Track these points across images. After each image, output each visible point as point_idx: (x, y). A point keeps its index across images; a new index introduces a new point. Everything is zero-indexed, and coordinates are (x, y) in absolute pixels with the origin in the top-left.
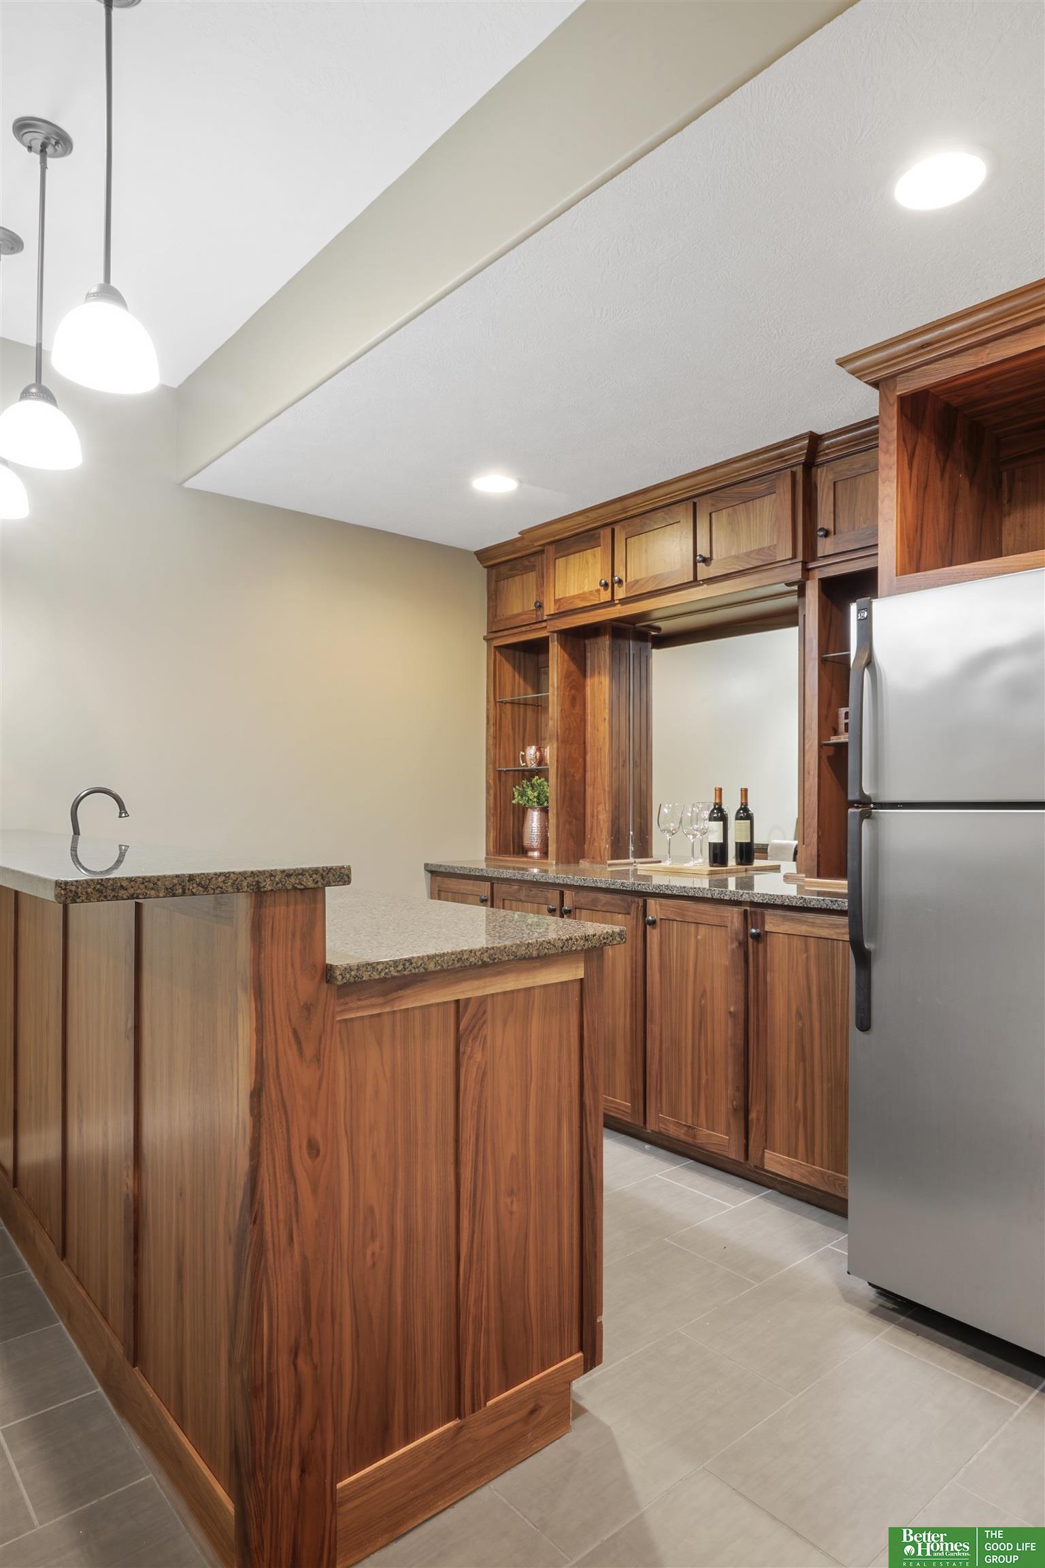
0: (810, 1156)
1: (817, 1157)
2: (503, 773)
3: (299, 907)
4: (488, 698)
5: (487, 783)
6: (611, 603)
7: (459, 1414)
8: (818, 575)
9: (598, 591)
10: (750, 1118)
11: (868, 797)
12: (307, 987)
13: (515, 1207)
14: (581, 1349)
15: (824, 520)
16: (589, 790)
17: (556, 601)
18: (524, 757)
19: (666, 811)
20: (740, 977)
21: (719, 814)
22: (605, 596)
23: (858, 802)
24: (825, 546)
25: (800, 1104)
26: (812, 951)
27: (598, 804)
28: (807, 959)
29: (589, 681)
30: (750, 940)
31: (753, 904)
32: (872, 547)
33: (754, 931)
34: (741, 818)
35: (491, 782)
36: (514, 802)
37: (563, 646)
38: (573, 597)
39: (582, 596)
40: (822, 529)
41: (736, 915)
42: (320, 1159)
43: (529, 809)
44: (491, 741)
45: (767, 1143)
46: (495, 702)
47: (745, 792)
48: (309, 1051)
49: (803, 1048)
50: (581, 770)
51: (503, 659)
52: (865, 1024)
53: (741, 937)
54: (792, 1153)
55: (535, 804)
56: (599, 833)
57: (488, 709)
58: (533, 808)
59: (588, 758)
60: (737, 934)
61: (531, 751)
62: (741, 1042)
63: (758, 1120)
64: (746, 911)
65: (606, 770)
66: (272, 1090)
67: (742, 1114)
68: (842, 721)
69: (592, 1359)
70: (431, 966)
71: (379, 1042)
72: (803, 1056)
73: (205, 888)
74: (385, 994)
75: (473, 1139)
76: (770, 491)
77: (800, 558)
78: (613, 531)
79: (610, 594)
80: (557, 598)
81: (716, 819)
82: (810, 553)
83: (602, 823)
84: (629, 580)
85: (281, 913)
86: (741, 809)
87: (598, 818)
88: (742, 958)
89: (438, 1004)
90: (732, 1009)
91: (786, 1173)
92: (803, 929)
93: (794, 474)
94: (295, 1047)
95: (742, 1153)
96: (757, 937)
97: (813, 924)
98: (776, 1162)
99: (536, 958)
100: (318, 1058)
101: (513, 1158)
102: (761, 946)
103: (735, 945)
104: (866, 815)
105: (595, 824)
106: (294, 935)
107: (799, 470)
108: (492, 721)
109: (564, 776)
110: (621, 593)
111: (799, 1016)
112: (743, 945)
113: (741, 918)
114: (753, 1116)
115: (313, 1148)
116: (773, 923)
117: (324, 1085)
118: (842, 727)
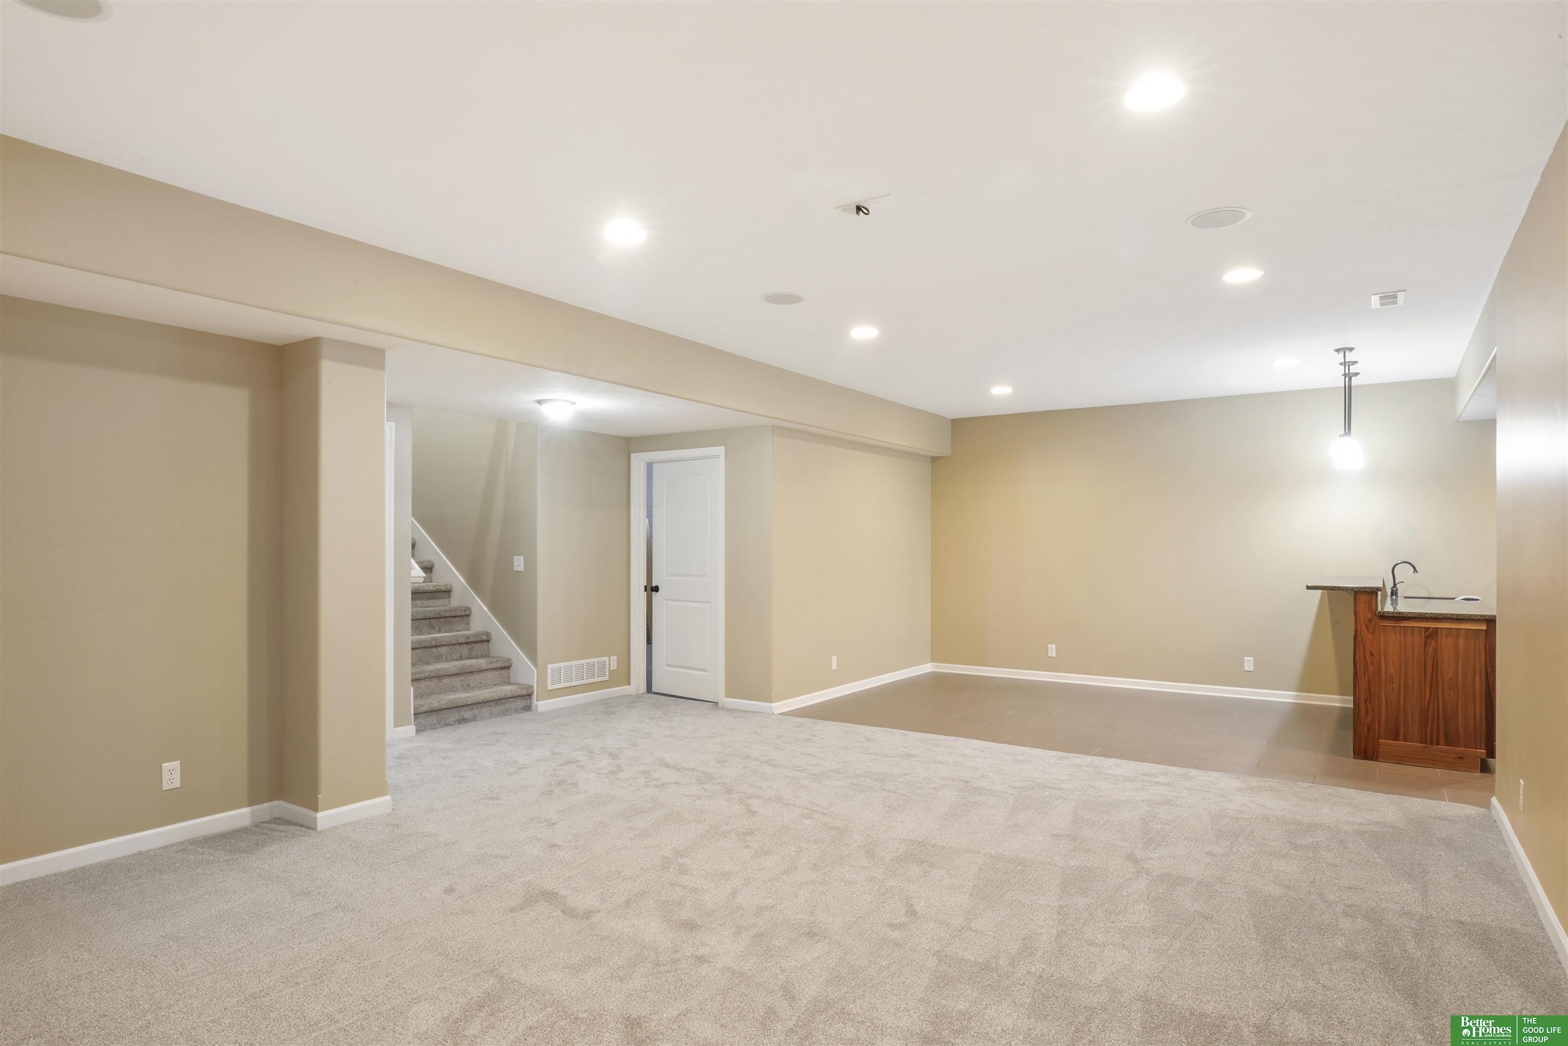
3: (1368, 597)
12: (1370, 615)
13: (1451, 693)
14: (1488, 751)
42: (1374, 657)
48: (1371, 631)
66: (1359, 637)
70: (1432, 616)
71: (1395, 634)
73: (1339, 589)
74: (1396, 621)
75: (1431, 667)
85: (1362, 597)
89: (1417, 627)
94: (1366, 629)
99: (1455, 619)
100: (1373, 633)
101: (1450, 678)
106: (1366, 603)
115: (1372, 654)
117: (1375, 640)
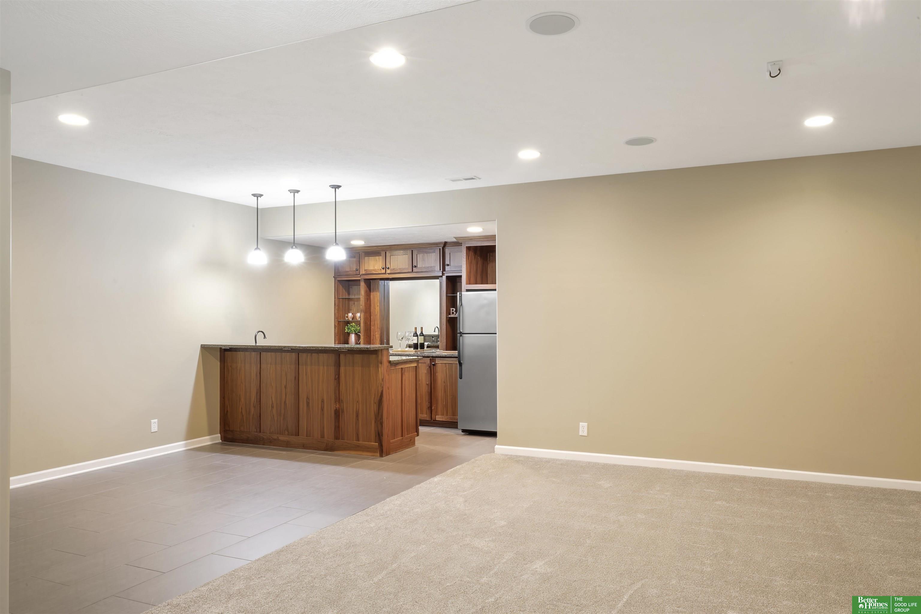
0: (447, 415)
1: (449, 414)
2: (340, 322)
4: (335, 297)
5: (335, 325)
6: (385, 273)
7: (402, 437)
8: (446, 275)
9: (381, 269)
10: (432, 409)
11: (461, 332)
14: (416, 432)
15: (447, 262)
16: (372, 328)
17: (365, 270)
18: (347, 317)
19: (399, 334)
20: (429, 375)
21: (416, 335)
22: (383, 271)
23: (459, 333)
24: (447, 268)
25: (445, 403)
26: (447, 367)
27: (375, 332)
28: (446, 369)
29: (372, 294)
30: (432, 365)
31: (433, 357)
32: (461, 271)
33: (433, 363)
34: (421, 336)
35: (336, 325)
36: (346, 331)
37: (365, 282)
38: (372, 270)
39: (375, 270)
40: (447, 264)
41: (428, 360)
43: (351, 334)
44: (336, 311)
45: (437, 414)
46: (338, 298)
47: (422, 328)
49: (445, 389)
50: (370, 321)
51: (340, 284)
52: (461, 378)
53: (430, 365)
54: (443, 415)
55: (354, 332)
56: (376, 340)
57: (335, 301)
58: (352, 333)
59: (372, 317)
60: (429, 364)
61: (350, 315)
62: (430, 391)
63: (434, 409)
64: (431, 359)
65: (379, 322)
67: (430, 408)
68: (451, 311)
69: (418, 435)
72: (445, 391)
76: (434, 252)
77: (441, 270)
78: (386, 252)
79: (385, 271)
80: (365, 269)
81: (415, 336)
82: (444, 270)
83: (377, 338)
84: (391, 268)
86: (421, 333)
87: (375, 336)
88: (430, 370)
90: (427, 383)
91: (442, 420)
92: (445, 362)
93: (440, 249)
94: (386, 372)
95: (430, 418)
96: (434, 365)
97: (448, 361)
98: (439, 418)
102: (435, 367)
103: (428, 367)
104: (461, 336)
105: (374, 338)
107: (441, 248)
108: (336, 305)
109: (365, 323)
110: (388, 271)
111: (444, 382)
112: (430, 367)
113: (430, 360)
114: (433, 408)
116: (438, 361)
117: (389, 379)
118: (451, 313)
